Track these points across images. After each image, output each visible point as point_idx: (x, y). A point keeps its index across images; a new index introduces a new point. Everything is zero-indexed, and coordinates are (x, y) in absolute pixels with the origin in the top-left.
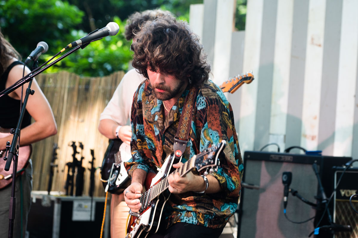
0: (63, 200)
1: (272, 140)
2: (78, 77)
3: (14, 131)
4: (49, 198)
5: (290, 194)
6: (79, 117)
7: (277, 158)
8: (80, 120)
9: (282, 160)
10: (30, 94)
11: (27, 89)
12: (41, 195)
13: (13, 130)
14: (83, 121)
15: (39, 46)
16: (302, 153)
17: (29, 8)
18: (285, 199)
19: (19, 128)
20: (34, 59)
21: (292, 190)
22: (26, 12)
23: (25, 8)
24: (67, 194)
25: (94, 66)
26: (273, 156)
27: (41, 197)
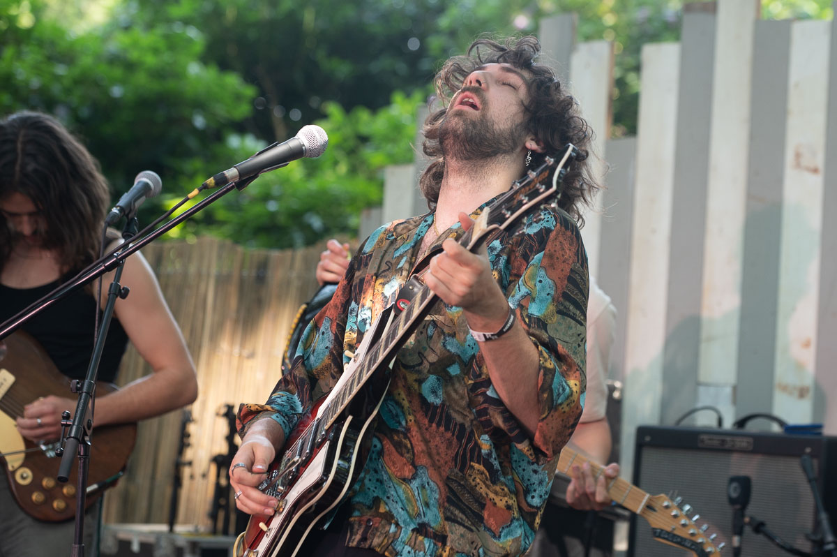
0: (205, 546)
1: (705, 398)
2: (240, 249)
3: (79, 386)
4: (172, 543)
5: (748, 530)
6: (242, 346)
7: (716, 443)
8: (246, 352)
9: (727, 446)
10: (119, 297)
11: (112, 284)
12: (152, 533)
13: (78, 383)
14: (252, 356)
15: (139, 182)
16: (776, 428)
17: (123, 82)
18: (736, 541)
19: (91, 379)
20: (127, 212)
21: (752, 518)
22: (117, 91)
23: (115, 81)
24: (214, 532)
25: (282, 220)
26: (705, 437)
27: (151, 540)
